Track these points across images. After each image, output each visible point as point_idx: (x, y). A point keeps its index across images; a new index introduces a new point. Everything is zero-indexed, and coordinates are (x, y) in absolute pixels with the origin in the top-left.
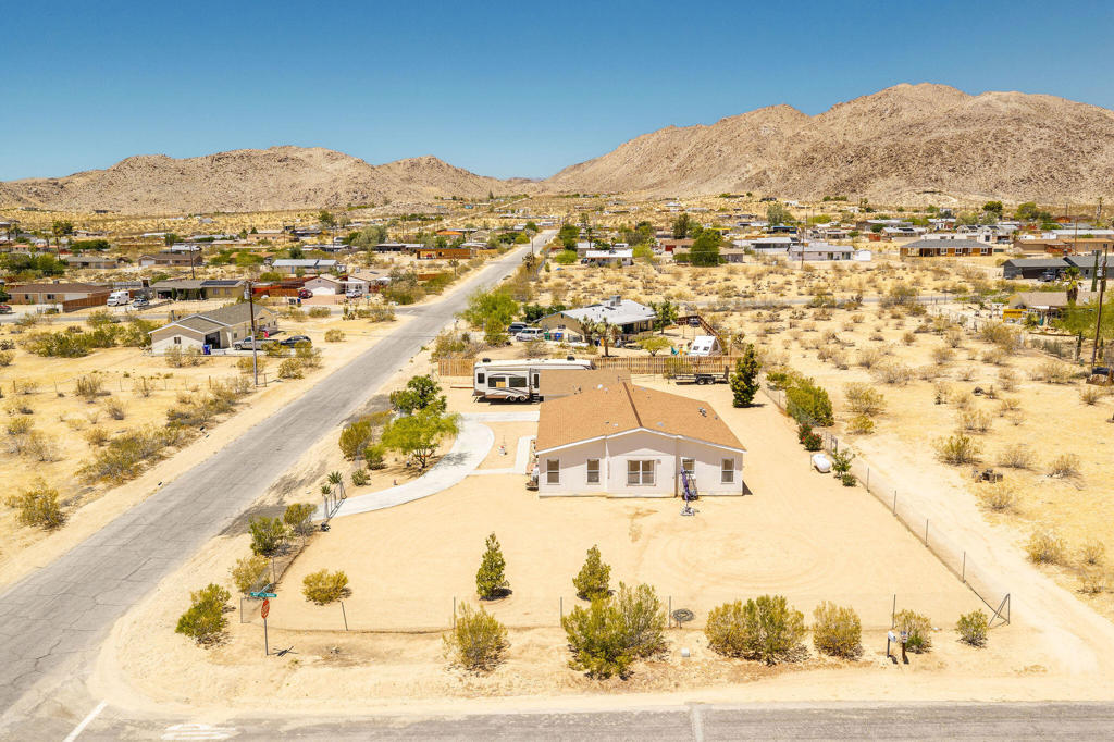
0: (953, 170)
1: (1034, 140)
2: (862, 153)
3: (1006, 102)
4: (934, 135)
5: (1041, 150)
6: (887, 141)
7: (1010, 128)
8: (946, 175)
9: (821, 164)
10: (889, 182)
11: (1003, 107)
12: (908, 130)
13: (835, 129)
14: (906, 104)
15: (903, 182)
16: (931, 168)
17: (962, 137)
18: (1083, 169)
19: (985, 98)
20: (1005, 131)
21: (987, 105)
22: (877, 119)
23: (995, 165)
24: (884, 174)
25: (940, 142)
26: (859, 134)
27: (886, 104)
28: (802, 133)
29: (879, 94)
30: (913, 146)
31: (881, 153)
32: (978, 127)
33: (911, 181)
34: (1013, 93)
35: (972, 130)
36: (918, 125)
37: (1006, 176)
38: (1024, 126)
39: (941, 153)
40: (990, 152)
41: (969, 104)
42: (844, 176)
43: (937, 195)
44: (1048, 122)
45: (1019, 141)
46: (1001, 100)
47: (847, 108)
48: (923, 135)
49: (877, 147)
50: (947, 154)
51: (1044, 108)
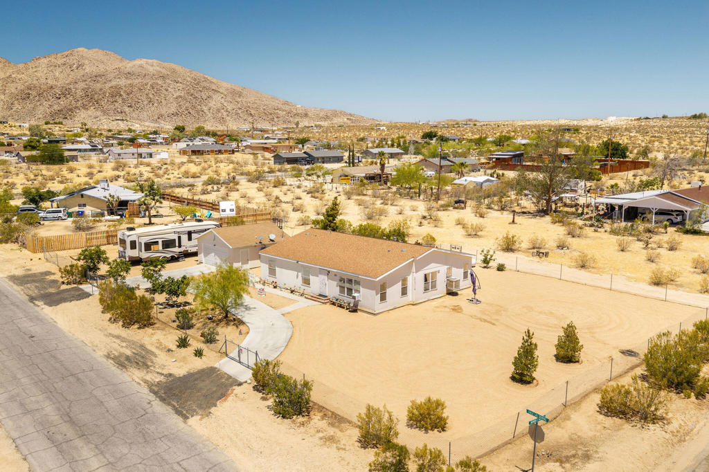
0: (130, 106)
1: (175, 91)
2: (66, 92)
3: (152, 66)
4: (113, 83)
5: (180, 97)
6: (82, 85)
7: (160, 82)
8: (127, 109)
9: (37, 98)
10: (90, 112)
11: (151, 69)
12: (96, 78)
13: (39, 75)
14: (87, 62)
15: (99, 113)
16: (117, 104)
17: (131, 85)
18: (205, 109)
19: (138, 62)
20: (157, 84)
21: (141, 66)
22: (68, 70)
23: (156, 104)
24: (85, 107)
25: (118, 88)
26: (57, 79)
27: (73, 60)
28: (13, 76)
29: (66, 53)
30: (101, 90)
31: (79, 93)
32: (140, 80)
33: (105, 112)
34: (155, 61)
35: (137, 81)
36: (100, 76)
37: (164, 111)
38: (168, 81)
39: (121, 95)
40: (151, 96)
41: (129, 65)
42: (56, 107)
43: (125, 122)
44: (179, 80)
45: (167, 90)
46: (150, 65)
47: (44, 61)
48: (105, 83)
49: (76, 89)
50: (125, 96)
51: (174, 71)
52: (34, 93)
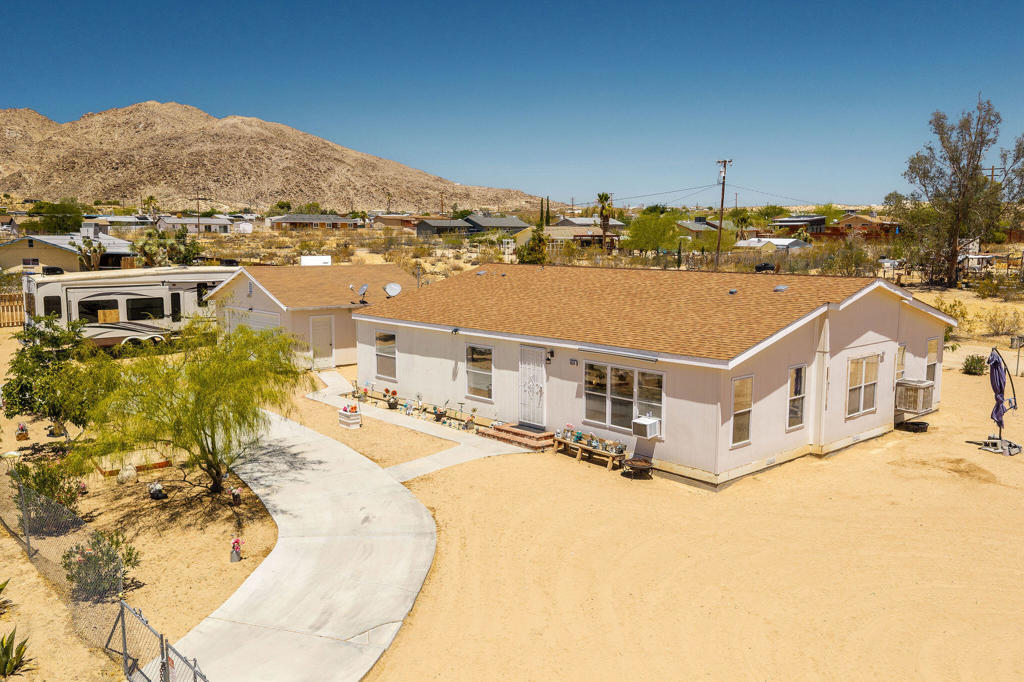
0: (217, 181)
1: (281, 160)
2: (125, 161)
3: (251, 125)
4: (194, 149)
5: (289, 168)
6: (150, 151)
7: (259, 147)
8: (212, 185)
9: (85, 169)
10: (159, 189)
11: (248, 130)
12: (169, 141)
13: (90, 137)
14: (158, 120)
15: (171, 190)
16: (198, 178)
17: (219, 151)
18: (323, 185)
19: (231, 120)
20: (256, 149)
21: (234, 126)
22: (132, 132)
23: (253, 178)
24: (152, 181)
25: (200, 154)
26: (115, 144)
27: (139, 118)
28: (54, 139)
29: (130, 108)
30: (176, 157)
31: (146, 161)
32: (232, 145)
33: (180, 188)
34: (255, 119)
35: (227, 146)
36: (177, 139)
37: (264, 188)
38: (271, 146)
39: (204, 165)
40: (248, 167)
41: (216, 125)
42: (111, 181)
43: (208, 202)
44: (288, 145)
45: (269, 159)
46: (247, 125)
47: (99, 119)
48: (183, 148)
49: (141, 157)
50: (209, 166)
51: (281, 134)
52: (81, 162)
